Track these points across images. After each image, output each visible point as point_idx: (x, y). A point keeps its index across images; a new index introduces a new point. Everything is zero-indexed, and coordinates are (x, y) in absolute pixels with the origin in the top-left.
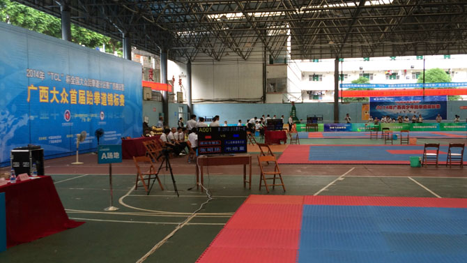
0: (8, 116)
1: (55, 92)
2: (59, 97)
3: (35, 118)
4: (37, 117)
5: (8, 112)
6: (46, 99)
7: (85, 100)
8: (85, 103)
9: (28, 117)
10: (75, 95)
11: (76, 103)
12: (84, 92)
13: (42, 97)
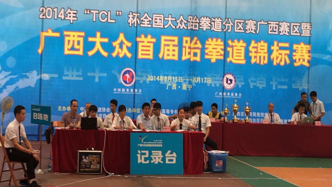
1: (98, 39)
2: (109, 47)
3: (52, 78)
4: (56, 76)
6: (78, 50)
7: (176, 53)
8: (176, 58)
9: (38, 75)
10: (151, 45)
11: (151, 57)
12: (176, 39)
13: (70, 47)
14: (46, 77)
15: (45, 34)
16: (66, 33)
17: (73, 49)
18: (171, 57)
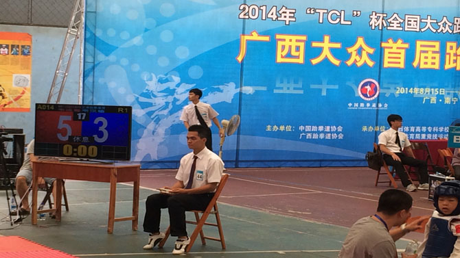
0: (178, 85)
1: (326, 45)
2: (342, 54)
3: (257, 92)
4: (264, 89)
5: (177, 79)
6: (298, 57)
7: (437, 61)
8: (437, 67)
9: (236, 88)
10: (403, 52)
11: (402, 65)
12: (437, 44)
13: (284, 53)
14: (249, 90)
15: (247, 37)
16: (278, 37)
17: (289, 55)
18: (429, 66)
